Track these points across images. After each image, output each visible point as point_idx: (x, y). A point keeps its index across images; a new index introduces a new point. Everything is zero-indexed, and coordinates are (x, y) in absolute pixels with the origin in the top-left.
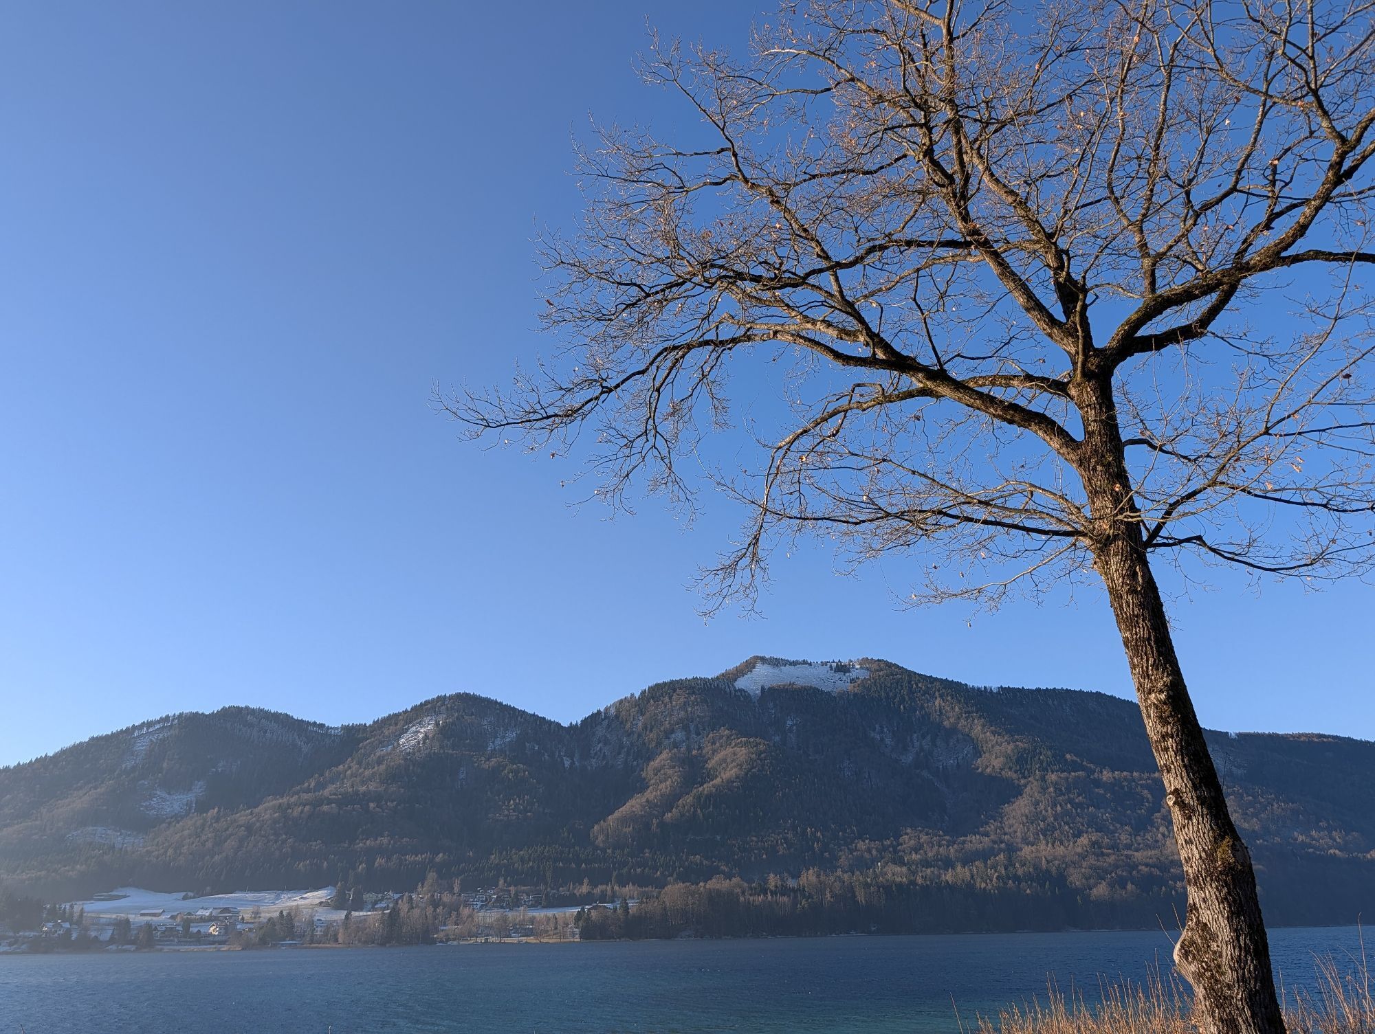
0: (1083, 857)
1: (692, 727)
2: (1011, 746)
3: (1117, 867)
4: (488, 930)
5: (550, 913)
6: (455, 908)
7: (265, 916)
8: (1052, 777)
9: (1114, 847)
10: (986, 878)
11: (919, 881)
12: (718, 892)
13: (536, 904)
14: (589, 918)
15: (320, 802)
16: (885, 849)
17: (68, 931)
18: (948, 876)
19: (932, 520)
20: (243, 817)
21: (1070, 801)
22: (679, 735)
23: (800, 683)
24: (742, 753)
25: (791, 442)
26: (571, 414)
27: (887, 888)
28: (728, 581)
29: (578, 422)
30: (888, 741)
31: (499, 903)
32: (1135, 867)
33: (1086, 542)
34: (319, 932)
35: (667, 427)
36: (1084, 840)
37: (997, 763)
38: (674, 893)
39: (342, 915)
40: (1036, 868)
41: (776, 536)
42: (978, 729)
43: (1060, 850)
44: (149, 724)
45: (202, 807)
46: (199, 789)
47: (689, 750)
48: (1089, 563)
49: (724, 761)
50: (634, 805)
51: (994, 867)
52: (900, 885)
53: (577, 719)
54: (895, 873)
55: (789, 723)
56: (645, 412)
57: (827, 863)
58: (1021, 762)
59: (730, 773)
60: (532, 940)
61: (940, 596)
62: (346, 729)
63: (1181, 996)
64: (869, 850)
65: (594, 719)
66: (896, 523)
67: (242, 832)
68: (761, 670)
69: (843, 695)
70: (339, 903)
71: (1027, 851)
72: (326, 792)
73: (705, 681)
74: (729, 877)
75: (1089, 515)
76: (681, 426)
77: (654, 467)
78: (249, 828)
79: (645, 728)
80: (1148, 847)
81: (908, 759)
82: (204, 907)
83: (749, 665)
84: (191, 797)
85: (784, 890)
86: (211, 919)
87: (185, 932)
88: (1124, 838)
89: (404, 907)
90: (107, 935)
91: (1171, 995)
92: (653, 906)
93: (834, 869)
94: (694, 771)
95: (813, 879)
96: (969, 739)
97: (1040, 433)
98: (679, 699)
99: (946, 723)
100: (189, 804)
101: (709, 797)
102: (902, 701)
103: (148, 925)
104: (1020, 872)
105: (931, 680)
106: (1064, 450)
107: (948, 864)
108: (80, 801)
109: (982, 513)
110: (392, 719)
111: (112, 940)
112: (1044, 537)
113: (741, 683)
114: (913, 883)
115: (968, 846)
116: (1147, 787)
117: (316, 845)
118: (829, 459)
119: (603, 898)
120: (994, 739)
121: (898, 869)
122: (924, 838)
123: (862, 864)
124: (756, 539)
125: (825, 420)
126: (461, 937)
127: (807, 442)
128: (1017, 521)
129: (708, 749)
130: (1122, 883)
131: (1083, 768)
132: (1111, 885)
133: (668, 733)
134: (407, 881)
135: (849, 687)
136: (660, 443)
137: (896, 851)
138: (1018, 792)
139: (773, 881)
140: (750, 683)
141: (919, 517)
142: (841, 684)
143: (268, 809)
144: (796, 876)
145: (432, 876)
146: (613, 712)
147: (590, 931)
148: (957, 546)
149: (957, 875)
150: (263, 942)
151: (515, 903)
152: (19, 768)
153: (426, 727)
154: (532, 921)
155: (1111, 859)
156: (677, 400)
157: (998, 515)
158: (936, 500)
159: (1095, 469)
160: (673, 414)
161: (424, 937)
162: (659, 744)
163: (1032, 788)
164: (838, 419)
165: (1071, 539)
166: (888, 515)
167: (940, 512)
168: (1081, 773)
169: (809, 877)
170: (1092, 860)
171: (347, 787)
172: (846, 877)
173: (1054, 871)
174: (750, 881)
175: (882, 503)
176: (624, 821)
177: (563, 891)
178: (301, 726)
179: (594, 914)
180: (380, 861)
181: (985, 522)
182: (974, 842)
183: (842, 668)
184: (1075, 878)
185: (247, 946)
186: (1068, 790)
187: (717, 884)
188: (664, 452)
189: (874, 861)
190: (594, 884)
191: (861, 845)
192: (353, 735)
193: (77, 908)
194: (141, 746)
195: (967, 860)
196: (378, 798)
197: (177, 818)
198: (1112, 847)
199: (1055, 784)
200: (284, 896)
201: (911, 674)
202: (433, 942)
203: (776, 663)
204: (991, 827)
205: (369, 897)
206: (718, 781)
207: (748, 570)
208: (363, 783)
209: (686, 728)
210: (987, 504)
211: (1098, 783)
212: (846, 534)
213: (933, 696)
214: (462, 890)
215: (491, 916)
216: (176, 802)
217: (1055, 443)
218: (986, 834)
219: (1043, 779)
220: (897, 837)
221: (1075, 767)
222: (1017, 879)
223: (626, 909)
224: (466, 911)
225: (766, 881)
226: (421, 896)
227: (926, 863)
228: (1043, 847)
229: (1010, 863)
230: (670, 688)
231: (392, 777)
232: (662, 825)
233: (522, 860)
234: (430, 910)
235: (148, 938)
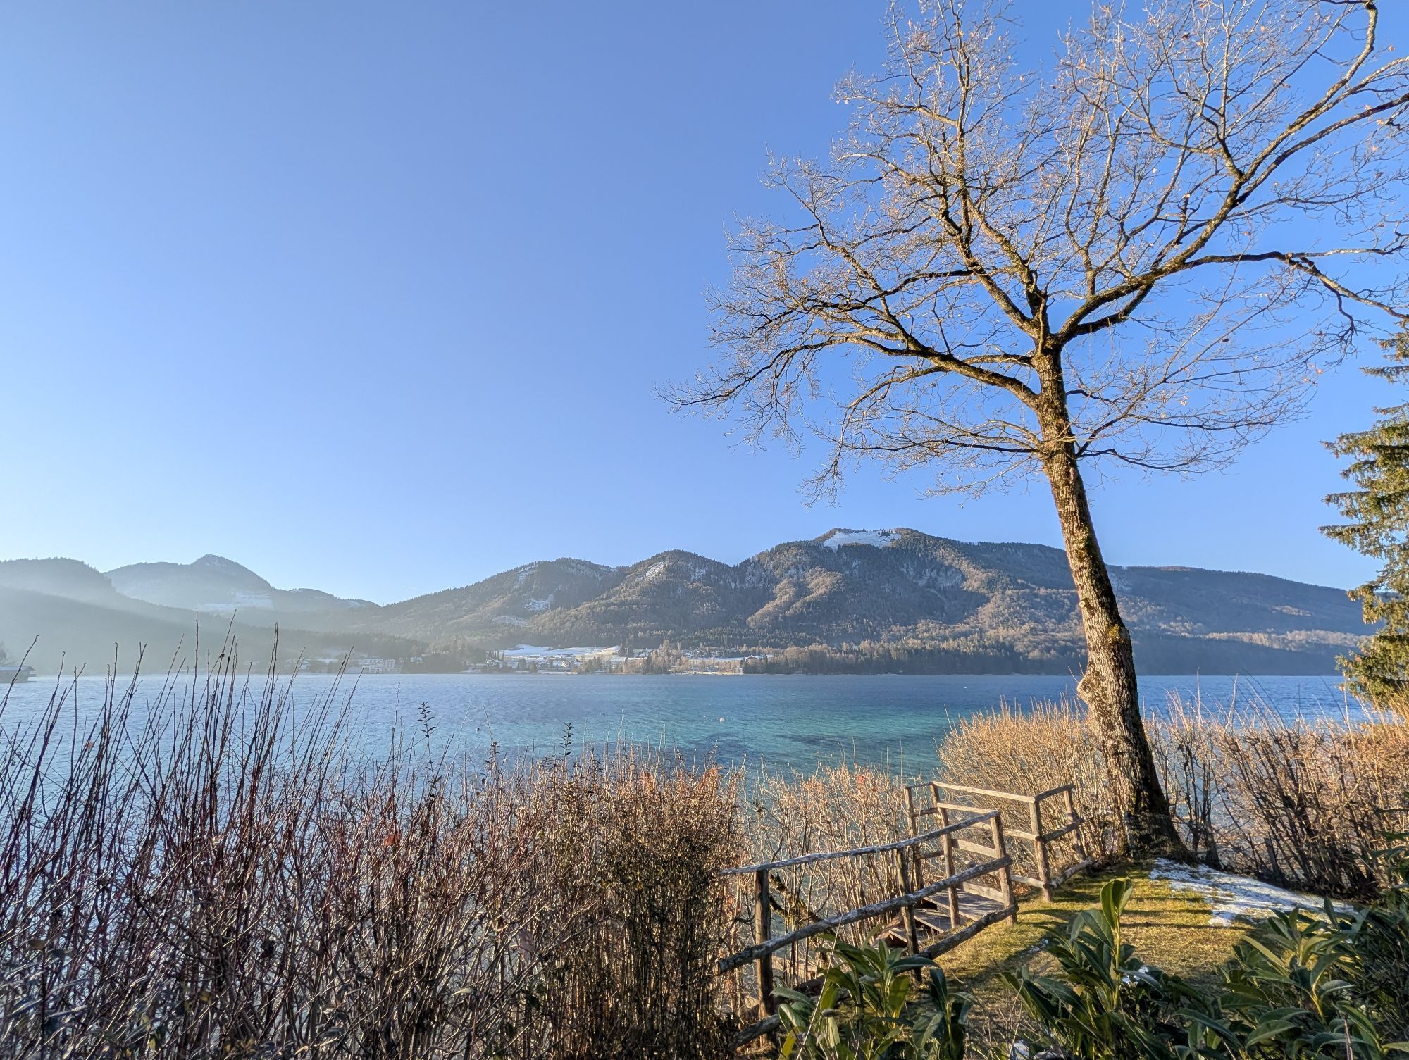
0: (1025, 636)
1: (800, 566)
2: (985, 575)
3: (1045, 641)
4: (696, 668)
5: (727, 660)
6: (679, 657)
7: (587, 659)
8: (1009, 592)
9: (1045, 630)
10: (967, 646)
11: (928, 647)
12: (816, 652)
13: (720, 656)
14: (747, 664)
15: (610, 605)
16: (908, 630)
17: (498, 664)
18: (945, 645)
19: (942, 446)
20: (573, 612)
21: (1019, 605)
22: (793, 571)
23: (861, 542)
24: (828, 580)
25: (857, 404)
26: (728, 394)
27: (909, 652)
28: (820, 487)
29: (732, 399)
30: (911, 573)
31: (701, 655)
32: (1056, 641)
33: (1039, 455)
34: (613, 667)
35: (784, 399)
36: (1026, 627)
37: (976, 585)
38: (791, 652)
39: (624, 659)
40: (997, 641)
41: (849, 461)
42: (965, 566)
43: (1011, 632)
44: (525, 567)
45: (553, 607)
46: (551, 598)
47: (798, 578)
48: (1039, 468)
49: (818, 584)
50: (769, 607)
51: (972, 641)
52: (916, 650)
53: (737, 563)
54: (914, 643)
55: (854, 564)
56: (771, 391)
57: (875, 637)
58: (991, 584)
59: (821, 591)
60: (718, 673)
61: (945, 491)
62: (620, 569)
63: (1079, 709)
64: (899, 631)
65: (746, 563)
66: (918, 448)
67: (573, 619)
68: (838, 535)
69: (885, 548)
70: (622, 653)
71: (991, 633)
72: (612, 600)
73: (807, 542)
74: (821, 644)
75: (1041, 439)
76: (791, 398)
77: (776, 423)
78: (576, 617)
79: (774, 567)
80: (1066, 631)
81: (923, 582)
82: (559, 654)
83: (832, 533)
84: (547, 602)
85: (851, 652)
86: (562, 659)
87: (550, 666)
88: (1051, 626)
89: (653, 656)
90: (515, 666)
91: (1074, 711)
92: (780, 658)
93: (879, 640)
94: (802, 589)
95: (867, 646)
96: (959, 571)
97: (1012, 390)
98: (792, 551)
99: (946, 563)
100: (547, 605)
101: (809, 603)
102: (920, 550)
103: (534, 662)
104: (987, 644)
105: (938, 539)
106: (1027, 400)
107: (945, 639)
108: (496, 603)
109: (974, 441)
110: (641, 564)
111: (518, 669)
112: (1011, 454)
113: (827, 543)
114: (925, 649)
115: (957, 630)
116: (1068, 598)
117: (609, 626)
118: (879, 413)
119: (754, 653)
120: (974, 571)
121: (915, 641)
122: (931, 625)
123: (896, 638)
124: (836, 462)
125: (877, 389)
126: (682, 671)
127: (867, 403)
128: (995, 444)
129: (809, 578)
130: (1048, 650)
131: (1028, 587)
132: (1042, 651)
133: (787, 570)
134: (655, 643)
135: (889, 544)
136: (779, 408)
137: (914, 632)
138: (988, 600)
139: (845, 646)
140: (833, 543)
141: (934, 445)
142: (884, 543)
143: (584, 608)
144: (858, 644)
145: (666, 641)
146: (756, 559)
147: (748, 670)
148: (956, 461)
149: (951, 644)
150: (587, 671)
151: (709, 655)
152: (467, 588)
153: (660, 567)
154: (718, 664)
155: (1042, 637)
156: (789, 382)
157: (982, 442)
158: (945, 434)
159: (1046, 411)
160: (786, 391)
161: (664, 670)
162: (782, 575)
163: (996, 598)
164: (885, 388)
165: (1029, 454)
166: (915, 444)
167: (947, 441)
168: (1027, 590)
169: (865, 645)
170: (1030, 637)
171: (622, 597)
172: (886, 645)
173: (1007, 643)
174: (832, 647)
175: (911, 437)
176: (764, 615)
177: (733, 650)
178: (596, 568)
179: (749, 661)
180: (640, 634)
181: (974, 446)
182: (960, 627)
183: (885, 534)
184: (1019, 647)
185: (580, 673)
186: (1018, 599)
187: (814, 647)
188: (782, 414)
189: (902, 637)
190: (749, 647)
191: (895, 628)
192: (623, 573)
193: (501, 653)
194: (522, 578)
195: (956, 637)
196: (637, 603)
197: (542, 612)
198: (1043, 631)
199: (1011, 596)
200: (595, 650)
201: (925, 536)
202: (669, 673)
203: (847, 531)
204: (971, 619)
205: (636, 651)
206: (814, 595)
207: (831, 481)
208: (629, 595)
209: (796, 567)
210: (976, 435)
211: (1036, 595)
212: (889, 457)
213: (939, 548)
214: (682, 648)
215: (698, 661)
216: (541, 605)
217: (1022, 395)
218: (968, 623)
219: (1003, 593)
220: (915, 624)
221: (1023, 586)
222: (984, 647)
223: (766, 659)
224: (684, 659)
225: (841, 646)
226: (661, 651)
227: (932, 638)
228: (1001, 630)
229: (981, 639)
230: (789, 546)
231: (644, 593)
232: (784, 617)
233: (711, 634)
234: (666, 658)
235: (534, 667)
